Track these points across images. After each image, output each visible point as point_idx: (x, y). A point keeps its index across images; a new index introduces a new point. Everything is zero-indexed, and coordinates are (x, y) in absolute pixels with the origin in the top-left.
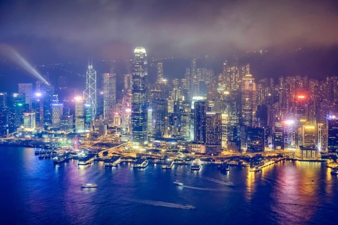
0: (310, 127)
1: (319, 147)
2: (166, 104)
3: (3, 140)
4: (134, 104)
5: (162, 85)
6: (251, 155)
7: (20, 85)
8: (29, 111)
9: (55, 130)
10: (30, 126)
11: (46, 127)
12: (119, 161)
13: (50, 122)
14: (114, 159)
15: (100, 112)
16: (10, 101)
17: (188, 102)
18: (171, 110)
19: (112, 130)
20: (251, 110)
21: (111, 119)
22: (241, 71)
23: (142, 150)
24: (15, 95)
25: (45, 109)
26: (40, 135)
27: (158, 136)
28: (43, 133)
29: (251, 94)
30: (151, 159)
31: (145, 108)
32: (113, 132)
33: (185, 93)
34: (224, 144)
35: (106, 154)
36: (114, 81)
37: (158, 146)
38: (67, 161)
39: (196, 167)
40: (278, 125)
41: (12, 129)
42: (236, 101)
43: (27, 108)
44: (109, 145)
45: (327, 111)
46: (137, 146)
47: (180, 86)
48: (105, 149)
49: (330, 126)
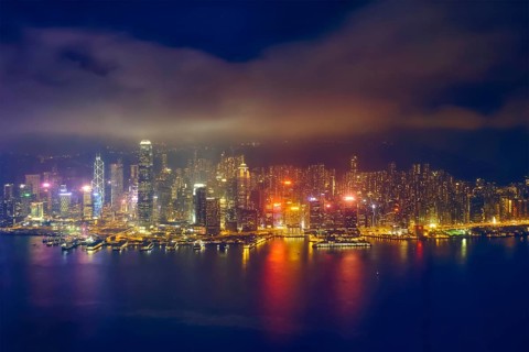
0: (295, 208)
1: (303, 225)
2: (170, 191)
3: (9, 229)
4: (140, 192)
5: (167, 174)
6: (245, 234)
7: (27, 177)
8: (37, 201)
9: (64, 218)
10: (38, 215)
11: (54, 216)
12: (125, 245)
13: (59, 211)
14: (121, 243)
15: (107, 199)
16: (17, 192)
17: (190, 188)
18: (174, 197)
19: (120, 216)
20: (246, 195)
21: (119, 206)
22: (236, 161)
23: (148, 233)
24: (22, 186)
25: (53, 198)
26: (48, 224)
27: (163, 220)
28: (51, 222)
29: (245, 180)
30: (156, 242)
31: (150, 195)
32: (120, 219)
33: (187, 181)
34: (222, 225)
35: (113, 238)
36: (121, 171)
37: (163, 229)
38: (75, 247)
39: (198, 246)
40: (268, 207)
41: (19, 219)
42: (233, 188)
43: (34, 198)
44: (117, 231)
45: (309, 195)
46: (142, 231)
47: (182, 175)
48: (113, 234)
49: (312, 207)
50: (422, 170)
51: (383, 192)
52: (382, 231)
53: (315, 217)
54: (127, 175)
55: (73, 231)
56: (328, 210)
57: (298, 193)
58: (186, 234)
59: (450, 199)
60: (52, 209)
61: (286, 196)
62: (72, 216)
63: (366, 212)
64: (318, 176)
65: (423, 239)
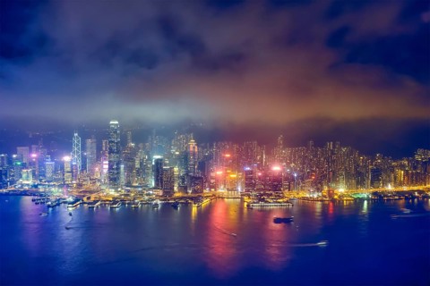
0: (233, 176)
1: (239, 189)
2: (134, 161)
3: (5, 191)
4: (110, 161)
5: (131, 148)
6: (193, 195)
8: (27, 168)
9: (49, 182)
10: (27, 180)
11: (41, 180)
12: (99, 203)
13: (44, 176)
14: (95, 202)
15: (84, 167)
16: (10, 161)
17: (150, 159)
18: (137, 166)
19: (94, 181)
20: (194, 165)
21: (92, 172)
22: (187, 138)
23: (116, 195)
24: (14, 156)
25: (40, 166)
26: (36, 186)
27: (129, 184)
28: (38, 185)
29: (194, 154)
30: (123, 202)
31: (118, 164)
32: (94, 183)
33: (148, 153)
34: (176, 189)
35: (89, 198)
36: (94, 145)
37: (129, 191)
38: (58, 205)
39: (156, 204)
40: (213, 174)
41: (12, 182)
42: (184, 159)
43: (24, 166)
44: (91, 192)
45: (244, 165)
46: (112, 193)
47: (144, 148)
48: (88, 195)
49: (246, 174)
50: (334, 147)
51: (303, 163)
52: (302, 194)
53: (250, 182)
54: (99, 148)
55: (56, 192)
56: (260, 178)
57: (236, 164)
58: (147, 195)
59: (356, 169)
60: (39, 174)
61: (226, 166)
62: (56, 180)
63: (290, 179)
64: (252, 151)
65: (333, 201)
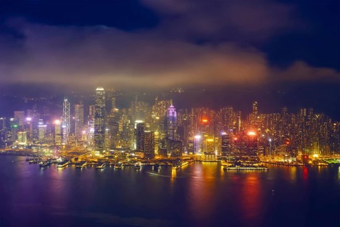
0: (210, 140)
1: (216, 153)
2: (117, 125)
3: (2, 151)
4: (96, 125)
5: (115, 113)
7: (16, 112)
8: (22, 131)
9: (41, 143)
10: (23, 141)
11: (34, 142)
12: (85, 164)
13: (37, 138)
14: (82, 163)
15: (72, 130)
16: (8, 124)
17: (132, 124)
18: (121, 130)
19: (81, 143)
20: (174, 129)
21: (80, 136)
22: (167, 103)
23: (101, 156)
24: (12, 119)
25: (33, 129)
26: (30, 147)
27: (113, 147)
28: (32, 146)
29: (173, 119)
31: (103, 128)
32: (81, 145)
33: (130, 118)
34: (156, 152)
35: (76, 159)
36: (82, 109)
37: (112, 153)
38: (49, 164)
39: (138, 166)
40: (191, 139)
41: (10, 143)
42: (164, 123)
43: (20, 129)
44: (79, 154)
45: (221, 130)
46: (98, 154)
47: (127, 113)
48: (76, 156)
49: (223, 139)
50: (307, 113)
51: (277, 129)
52: (277, 159)
53: (225, 146)
54: (86, 112)
55: (48, 153)
56: (235, 142)
57: (213, 129)
58: (130, 157)
59: (329, 135)
60: (32, 136)
61: (204, 130)
62: (47, 142)
63: (265, 144)
64: (228, 116)
65: (308, 166)
